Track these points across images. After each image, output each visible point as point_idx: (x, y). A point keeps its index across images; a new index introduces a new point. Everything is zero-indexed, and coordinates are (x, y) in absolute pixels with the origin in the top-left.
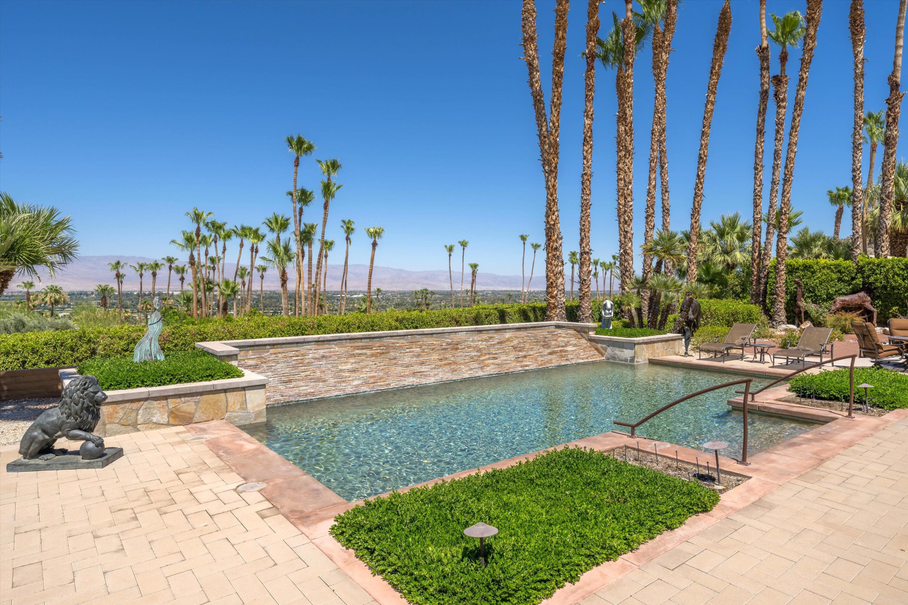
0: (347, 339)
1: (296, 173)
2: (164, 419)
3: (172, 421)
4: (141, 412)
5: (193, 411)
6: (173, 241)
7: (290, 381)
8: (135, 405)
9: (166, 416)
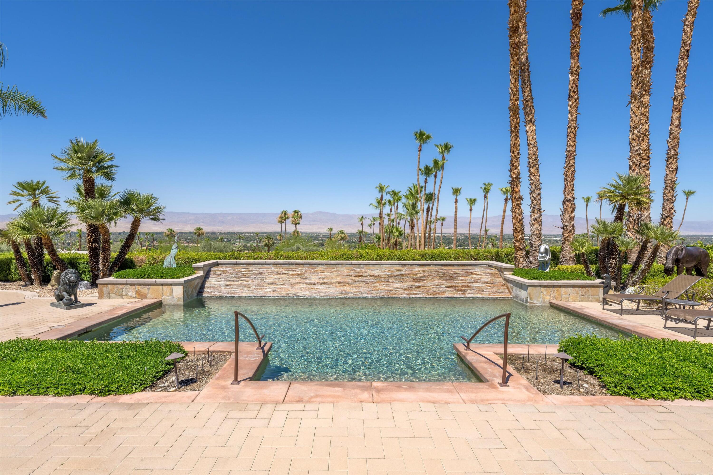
0: (293, 264)
1: (419, 155)
2: (134, 295)
3: (137, 297)
4: (124, 290)
5: (147, 293)
6: (371, 204)
7: (230, 285)
8: (121, 287)
9: (134, 293)
